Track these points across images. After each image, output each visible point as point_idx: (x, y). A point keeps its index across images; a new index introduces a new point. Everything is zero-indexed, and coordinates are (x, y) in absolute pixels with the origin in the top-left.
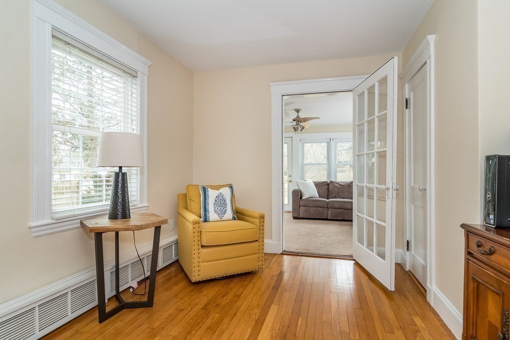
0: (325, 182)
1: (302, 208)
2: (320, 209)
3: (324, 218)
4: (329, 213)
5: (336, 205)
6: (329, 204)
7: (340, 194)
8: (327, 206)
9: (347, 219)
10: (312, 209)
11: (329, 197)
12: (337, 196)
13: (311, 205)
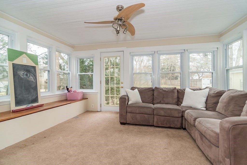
0: (151, 88)
1: (129, 115)
2: (146, 116)
3: (151, 124)
4: (155, 120)
5: (162, 113)
6: (155, 111)
7: (164, 99)
8: (153, 113)
9: (172, 126)
10: (138, 116)
11: (154, 102)
12: (162, 102)
13: (137, 112)
